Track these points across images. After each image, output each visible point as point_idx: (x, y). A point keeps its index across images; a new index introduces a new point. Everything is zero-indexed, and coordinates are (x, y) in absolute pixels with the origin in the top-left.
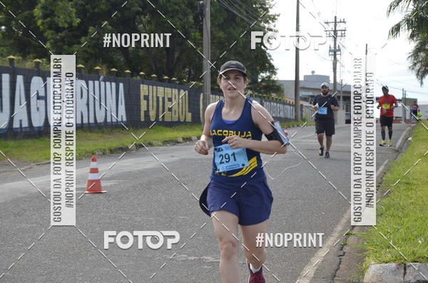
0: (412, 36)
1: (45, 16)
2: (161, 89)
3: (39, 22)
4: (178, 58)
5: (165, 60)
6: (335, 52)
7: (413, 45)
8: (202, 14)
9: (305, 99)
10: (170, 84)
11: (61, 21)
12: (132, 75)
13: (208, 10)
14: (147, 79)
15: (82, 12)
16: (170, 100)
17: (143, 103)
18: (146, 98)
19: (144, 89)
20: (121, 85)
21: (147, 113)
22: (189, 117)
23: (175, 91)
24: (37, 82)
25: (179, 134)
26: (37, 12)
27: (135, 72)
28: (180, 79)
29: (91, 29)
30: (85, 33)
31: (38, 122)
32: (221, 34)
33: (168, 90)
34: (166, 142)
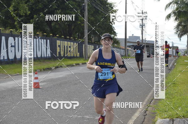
0: (176, 19)
1: (14, 10)
2: (66, 42)
3: (12, 13)
4: (74, 29)
5: (68, 30)
6: (142, 26)
7: (176, 23)
8: (84, 9)
9: (129, 47)
10: (70, 40)
11: (22, 13)
12: (53, 36)
13: (86, 7)
14: (60, 38)
15: (31, 9)
16: (70, 47)
17: (58, 49)
18: (59, 46)
19: (58, 42)
20: (48, 41)
21: (60, 53)
22: (78, 55)
23: (72, 43)
24: (11, 39)
25: (74, 62)
26: (11, 9)
27: (54, 35)
28: (74, 38)
29: (35, 16)
30: (32, 18)
31: (11, 57)
32: (92, 18)
33: (69, 43)
34: (68, 66)
